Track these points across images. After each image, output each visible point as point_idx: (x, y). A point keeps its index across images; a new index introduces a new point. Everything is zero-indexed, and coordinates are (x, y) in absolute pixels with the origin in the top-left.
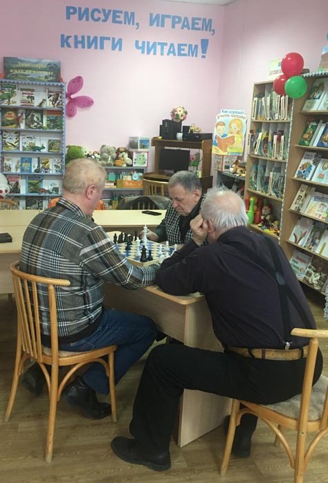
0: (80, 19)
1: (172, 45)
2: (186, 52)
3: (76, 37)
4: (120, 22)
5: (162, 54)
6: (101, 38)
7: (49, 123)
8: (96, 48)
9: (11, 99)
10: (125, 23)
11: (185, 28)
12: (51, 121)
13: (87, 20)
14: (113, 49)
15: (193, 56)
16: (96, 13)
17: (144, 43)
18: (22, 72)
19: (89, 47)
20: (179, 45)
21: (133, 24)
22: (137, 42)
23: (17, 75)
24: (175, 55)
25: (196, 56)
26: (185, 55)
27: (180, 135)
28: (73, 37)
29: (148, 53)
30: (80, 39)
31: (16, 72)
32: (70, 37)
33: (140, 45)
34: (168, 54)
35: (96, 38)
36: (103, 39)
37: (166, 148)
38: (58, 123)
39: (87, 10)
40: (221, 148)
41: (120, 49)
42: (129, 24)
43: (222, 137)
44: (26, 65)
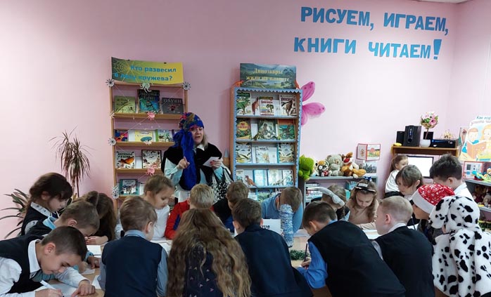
0: (315, 20)
1: (405, 46)
2: (418, 53)
3: (310, 40)
4: (355, 23)
5: (395, 56)
6: (335, 40)
7: (282, 132)
8: (329, 51)
9: (246, 109)
10: (360, 24)
11: (419, 28)
12: (283, 130)
13: (322, 21)
14: (347, 52)
15: (425, 57)
16: (331, 14)
17: (377, 44)
18: (259, 79)
19: (322, 51)
20: (413, 46)
21: (367, 25)
22: (371, 44)
23: (253, 82)
24: (407, 56)
25: (428, 57)
26: (418, 56)
28: (307, 40)
29: (381, 55)
30: (313, 42)
31: (253, 79)
32: (304, 39)
33: (374, 47)
34: (401, 56)
35: (330, 40)
36: (337, 41)
38: (291, 132)
39: (322, 10)
40: (470, 155)
41: (354, 52)
42: (364, 24)
43: (473, 143)
44: (263, 72)
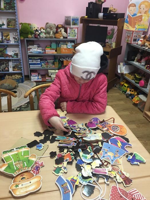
7: (6, 5)
12: (7, 3)
27: (101, 15)
37: (90, 25)
38: (13, 5)
40: (131, 25)
43: (133, 16)
